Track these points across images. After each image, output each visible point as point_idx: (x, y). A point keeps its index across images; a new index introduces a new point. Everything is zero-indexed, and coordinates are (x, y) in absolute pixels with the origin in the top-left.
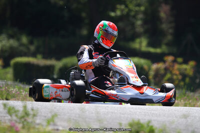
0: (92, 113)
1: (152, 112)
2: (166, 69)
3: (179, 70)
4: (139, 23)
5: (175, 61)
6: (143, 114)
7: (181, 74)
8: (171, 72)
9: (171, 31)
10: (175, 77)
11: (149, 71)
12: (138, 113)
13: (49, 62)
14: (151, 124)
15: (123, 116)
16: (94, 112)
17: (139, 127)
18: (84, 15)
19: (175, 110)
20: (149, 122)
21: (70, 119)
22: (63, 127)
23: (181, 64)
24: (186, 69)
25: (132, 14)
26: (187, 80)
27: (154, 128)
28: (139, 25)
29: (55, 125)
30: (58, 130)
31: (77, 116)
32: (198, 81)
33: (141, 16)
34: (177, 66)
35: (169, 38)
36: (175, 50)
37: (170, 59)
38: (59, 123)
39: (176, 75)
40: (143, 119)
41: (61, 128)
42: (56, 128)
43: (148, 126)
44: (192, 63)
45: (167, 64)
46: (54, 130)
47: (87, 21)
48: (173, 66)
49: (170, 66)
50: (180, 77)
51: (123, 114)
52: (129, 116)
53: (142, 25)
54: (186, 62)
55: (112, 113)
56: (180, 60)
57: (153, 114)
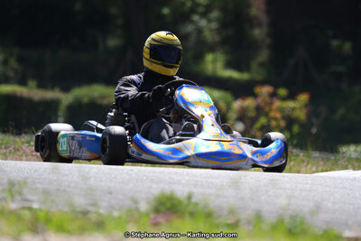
2: (259, 109)
3: (281, 110)
4: (214, 25)
5: (273, 95)
6: (193, 183)
7: (284, 118)
8: (266, 115)
9: (268, 41)
10: (274, 123)
11: (228, 112)
13: (50, 95)
16: (104, 179)
18: (114, 11)
19: (251, 178)
21: (58, 190)
23: (284, 99)
24: (293, 109)
25: (201, 10)
26: (296, 129)
28: (211, 30)
30: (30, 208)
31: (72, 185)
32: (314, 130)
33: (215, 14)
34: (277, 103)
37: (265, 90)
39: (276, 119)
44: (303, 98)
45: (260, 100)
46: (24, 208)
47: (120, 22)
48: (271, 103)
49: (266, 104)
50: (283, 124)
52: (166, 187)
53: (217, 29)
54: (292, 96)
56: (283, 92)
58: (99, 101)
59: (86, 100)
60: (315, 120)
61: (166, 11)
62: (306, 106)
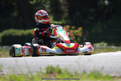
0: (23, 63)
1: (59, 60)
3: (73, 33)
4: (48, 6)
5: (70, 28)
6: (54, 61)
7: (74, 36)
9: (67, 10)
12: (51, 61)
14: (59, 68)
15: (42, 63)
16: (24, 62)
17: (52, 70)
18: (14, 4)
19: (73, 58)
20: (58, 66)
21: (10, 67)
22: (7, 72)
23: (74, 30)
24: (77, 33)
25: (43, 1)
26: (79, 39)
27: (61, 69)
29: (1, 71)
30: (3, 74)
31: (15, 65)
32: (85, 39)
34: (72, 31)
35: (66, 14)
36: (70, 22)
38: (4, 70)
40: (54, 65)
41: (5, 73)
42: (2, 73)
43: (57, 68)
44: (80, 29)
46: (1, 74)
47: (16, 8)
50: (74, 38)
51: (42, 62)
52: (46, 63)
54: (76, 29)
55: (35, 62)
56: (73, 27)
57: (60, 61)
58: (12, 35)
59: (8, 34)
60: (85, 36)
61: (31, 3)
62: (82, 31)
